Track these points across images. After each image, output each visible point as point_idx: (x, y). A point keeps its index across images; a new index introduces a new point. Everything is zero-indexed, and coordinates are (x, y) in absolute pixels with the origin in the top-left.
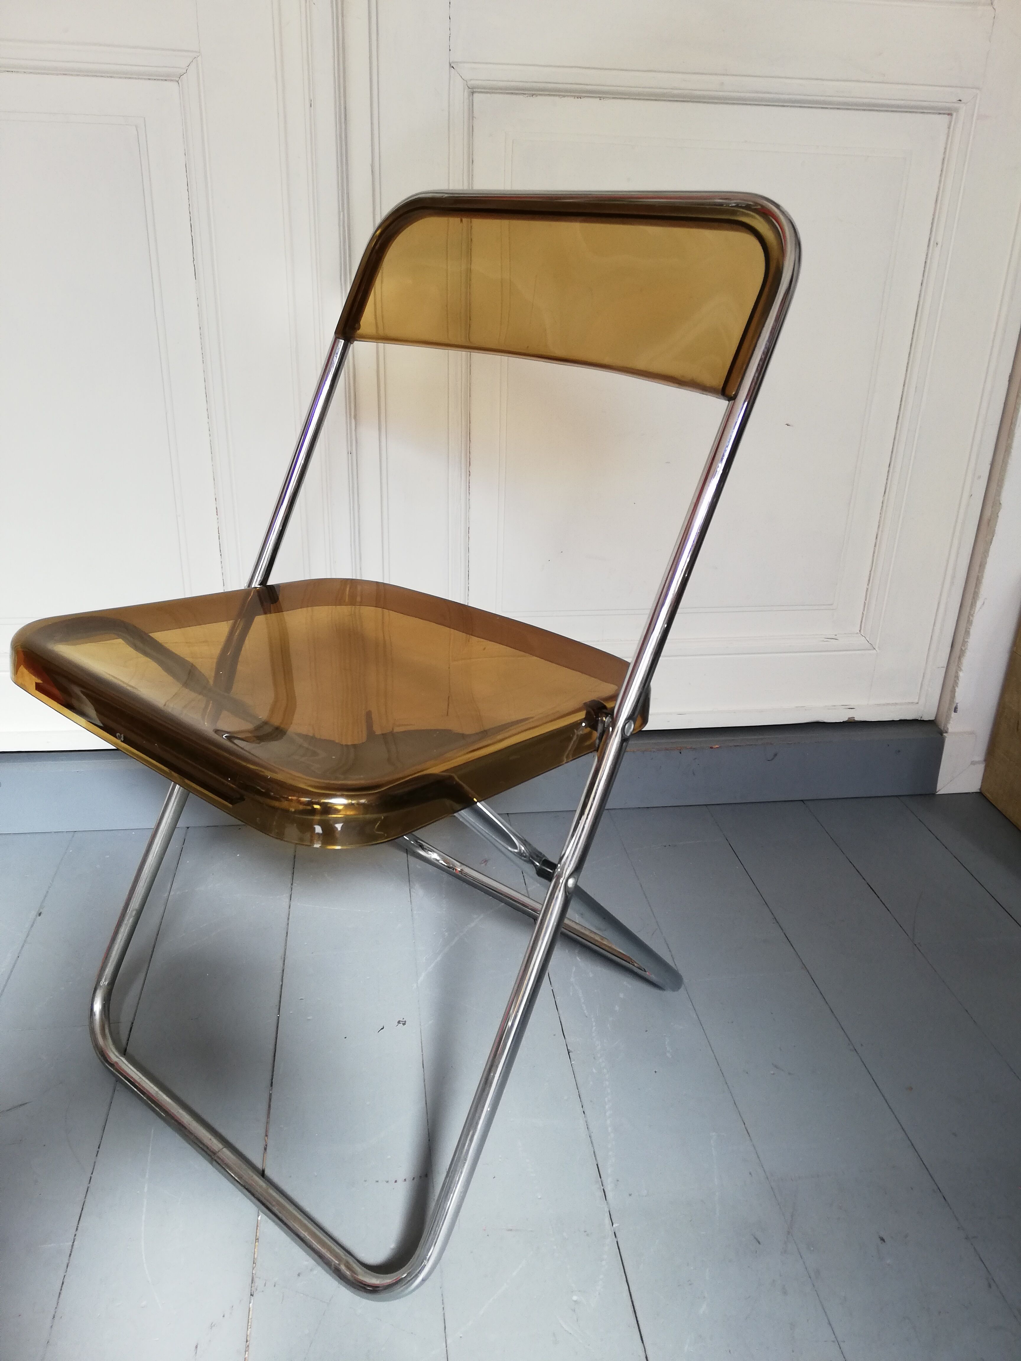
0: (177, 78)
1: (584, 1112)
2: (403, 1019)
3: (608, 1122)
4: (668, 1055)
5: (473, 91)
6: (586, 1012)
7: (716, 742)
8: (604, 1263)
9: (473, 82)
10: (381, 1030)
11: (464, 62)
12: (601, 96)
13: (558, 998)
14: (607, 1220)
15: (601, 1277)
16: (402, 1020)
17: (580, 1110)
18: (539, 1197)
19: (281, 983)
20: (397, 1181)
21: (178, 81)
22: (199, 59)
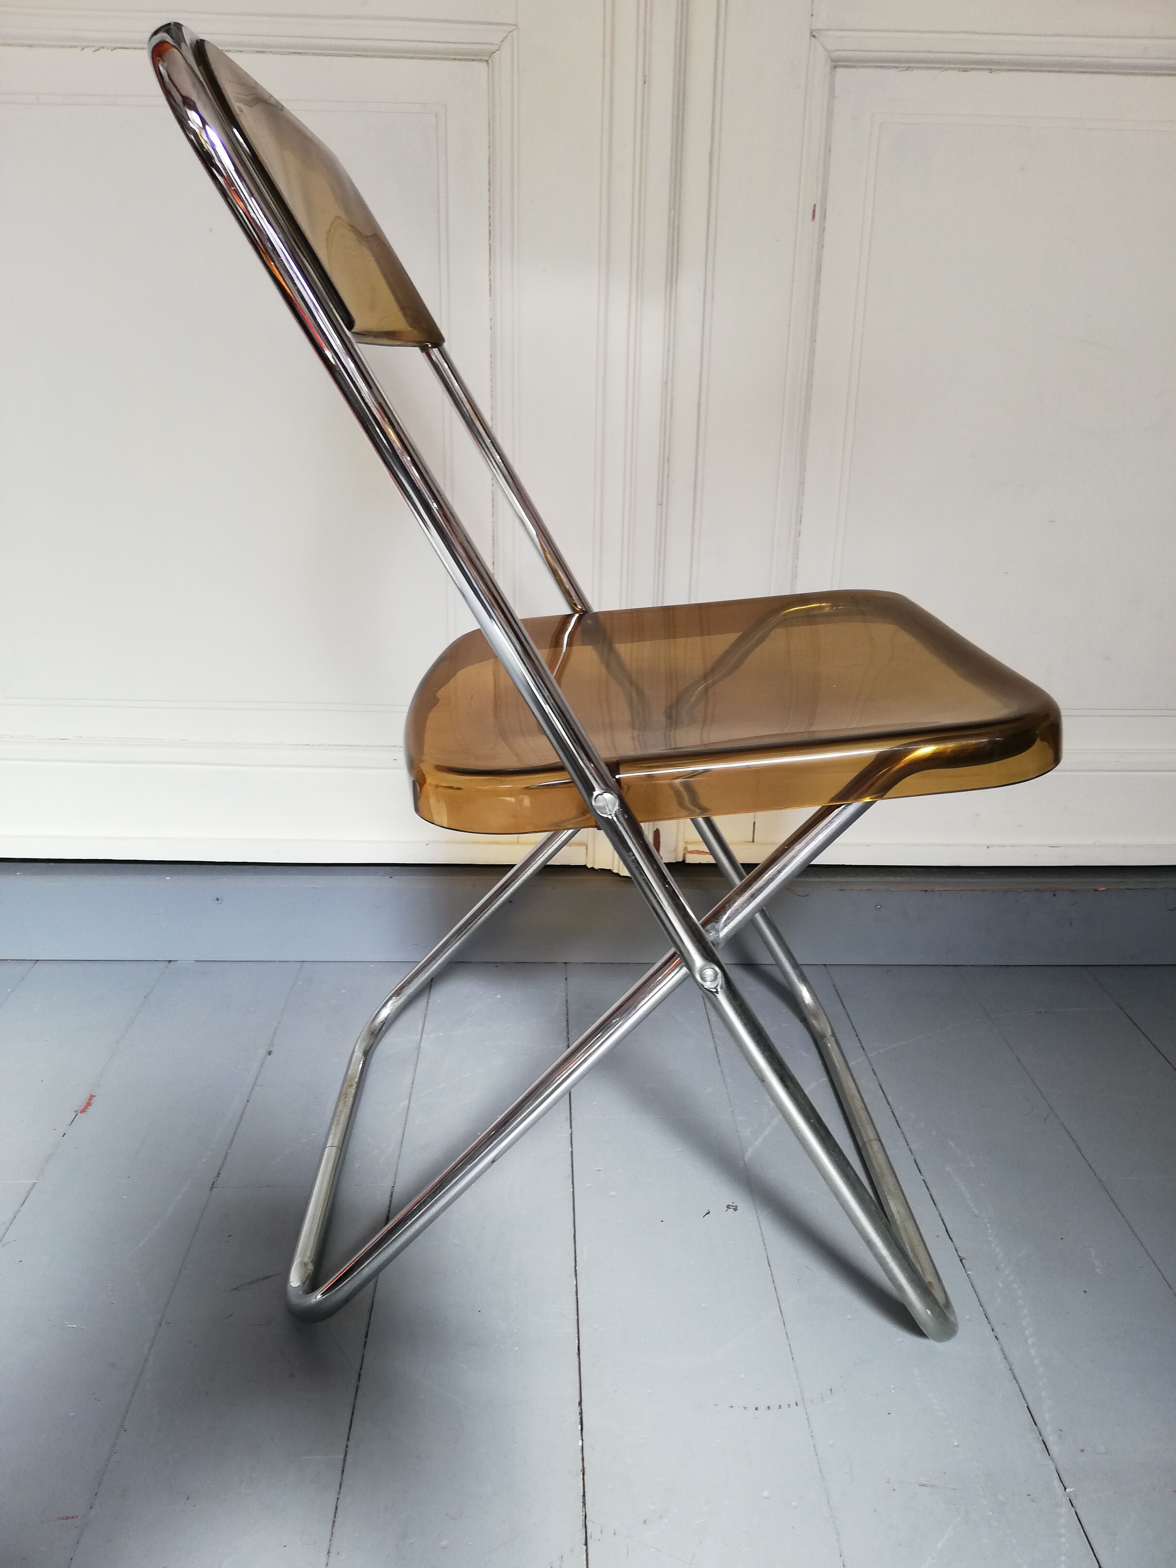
0: (485, 57)
1: (996, 1337)
2: (733, 1203)
3: (1033, 1352)
4: (1098, 1270)
5: (836, 64)
6: (974, 1210)
7: (1102, 884)
8: (1063, 1540)
9: (837, 54)
10: (706, 1214)
11: (828, 30)
12: (991, 67)
13: (933, 1191)
14: (1057, 1483)
15: (1063, 1558)
16: (732, 1205)
17: (991, 1335)
18: (956, 1444)
19: (571, 1149)
20: (759, 1408)
21: (487, 61)
22: (515, 33)
